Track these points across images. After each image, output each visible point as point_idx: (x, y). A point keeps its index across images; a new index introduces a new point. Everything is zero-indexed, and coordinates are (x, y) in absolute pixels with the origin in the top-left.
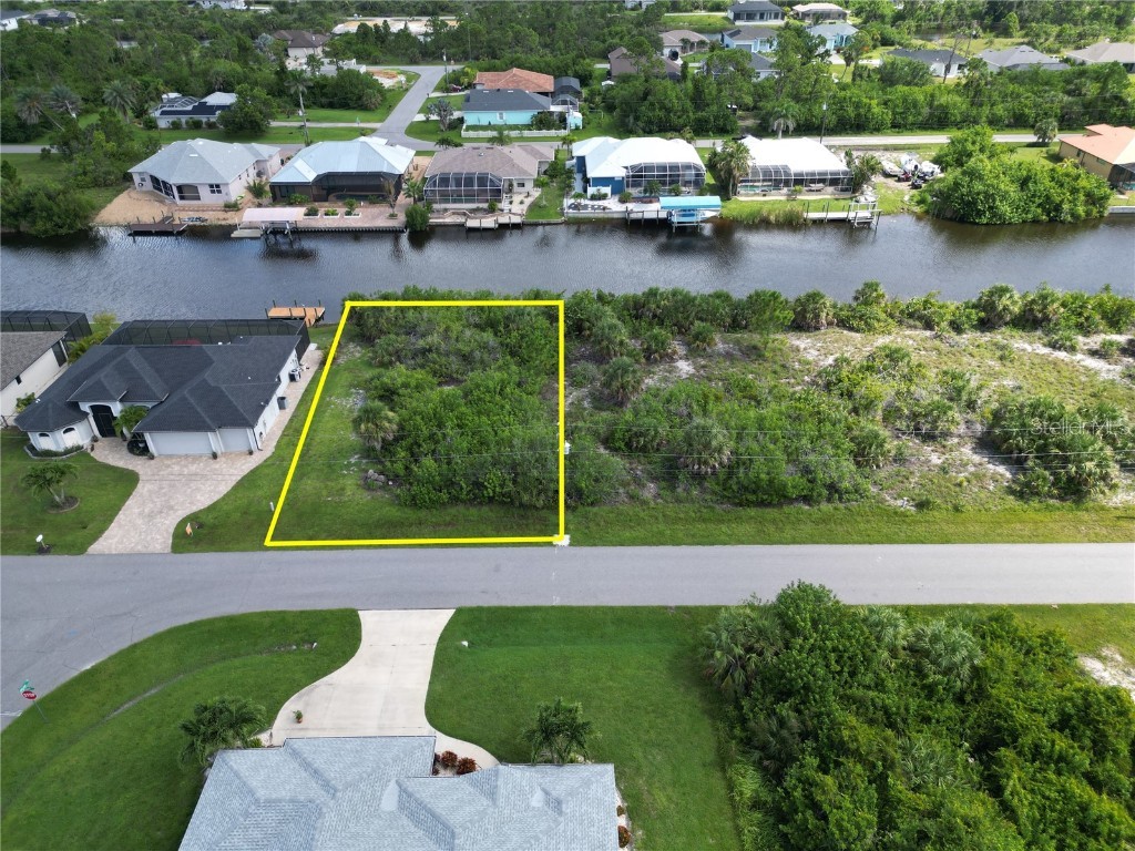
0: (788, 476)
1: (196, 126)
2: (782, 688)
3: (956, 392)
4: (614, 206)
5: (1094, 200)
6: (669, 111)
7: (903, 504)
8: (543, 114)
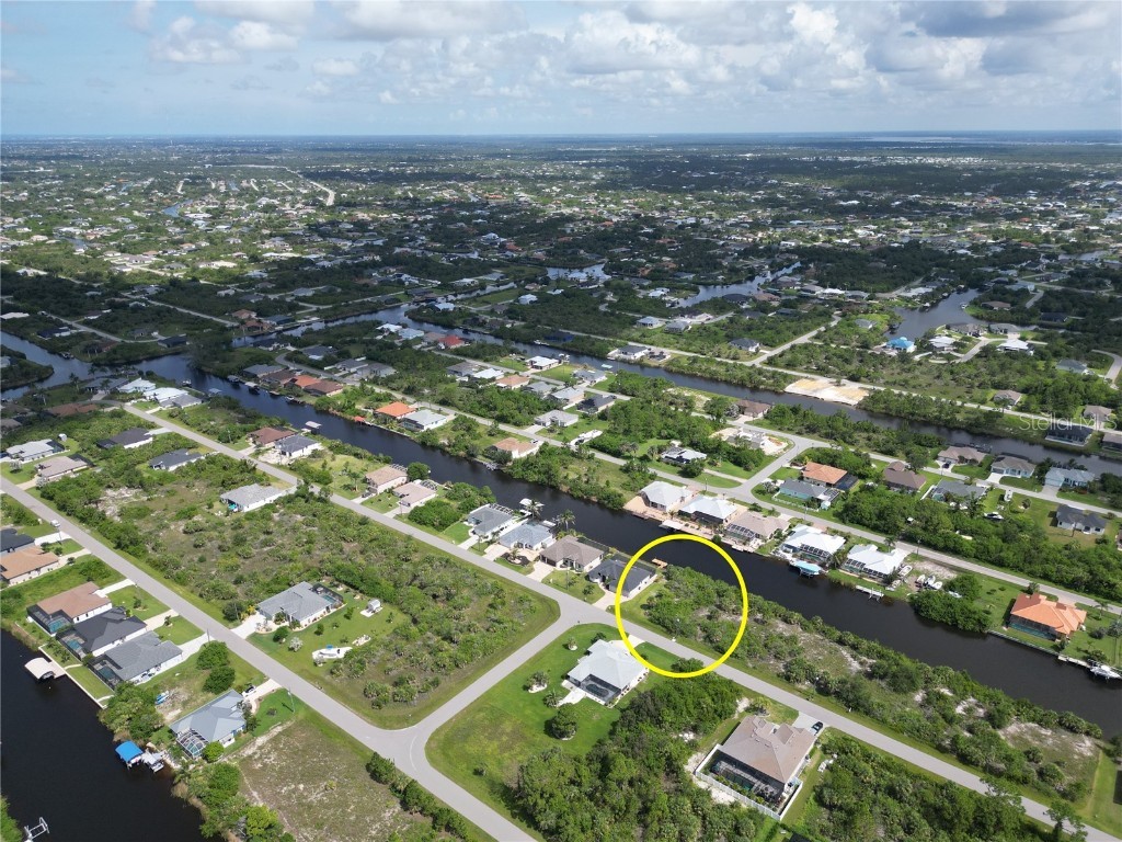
4: (788, 556)
8: (814, 498)
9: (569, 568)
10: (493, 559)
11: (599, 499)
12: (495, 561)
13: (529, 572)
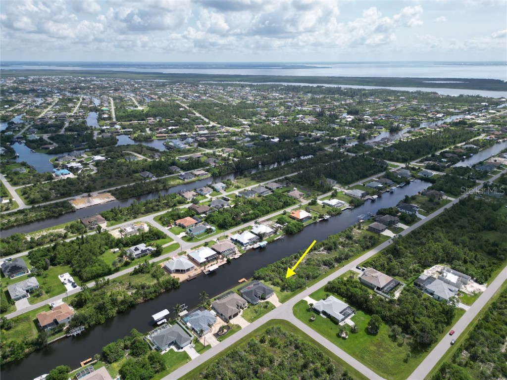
0: (317, 274)
2: (333, 287)
3: (318, 261)
4: (249, 247)
6: (231, 223)
7: (324, 273)
8: (207, 229)
9: (242, 310)
10: (218, 342)
11: (166, 288)
12: (220, 341)
13: (239, 327)
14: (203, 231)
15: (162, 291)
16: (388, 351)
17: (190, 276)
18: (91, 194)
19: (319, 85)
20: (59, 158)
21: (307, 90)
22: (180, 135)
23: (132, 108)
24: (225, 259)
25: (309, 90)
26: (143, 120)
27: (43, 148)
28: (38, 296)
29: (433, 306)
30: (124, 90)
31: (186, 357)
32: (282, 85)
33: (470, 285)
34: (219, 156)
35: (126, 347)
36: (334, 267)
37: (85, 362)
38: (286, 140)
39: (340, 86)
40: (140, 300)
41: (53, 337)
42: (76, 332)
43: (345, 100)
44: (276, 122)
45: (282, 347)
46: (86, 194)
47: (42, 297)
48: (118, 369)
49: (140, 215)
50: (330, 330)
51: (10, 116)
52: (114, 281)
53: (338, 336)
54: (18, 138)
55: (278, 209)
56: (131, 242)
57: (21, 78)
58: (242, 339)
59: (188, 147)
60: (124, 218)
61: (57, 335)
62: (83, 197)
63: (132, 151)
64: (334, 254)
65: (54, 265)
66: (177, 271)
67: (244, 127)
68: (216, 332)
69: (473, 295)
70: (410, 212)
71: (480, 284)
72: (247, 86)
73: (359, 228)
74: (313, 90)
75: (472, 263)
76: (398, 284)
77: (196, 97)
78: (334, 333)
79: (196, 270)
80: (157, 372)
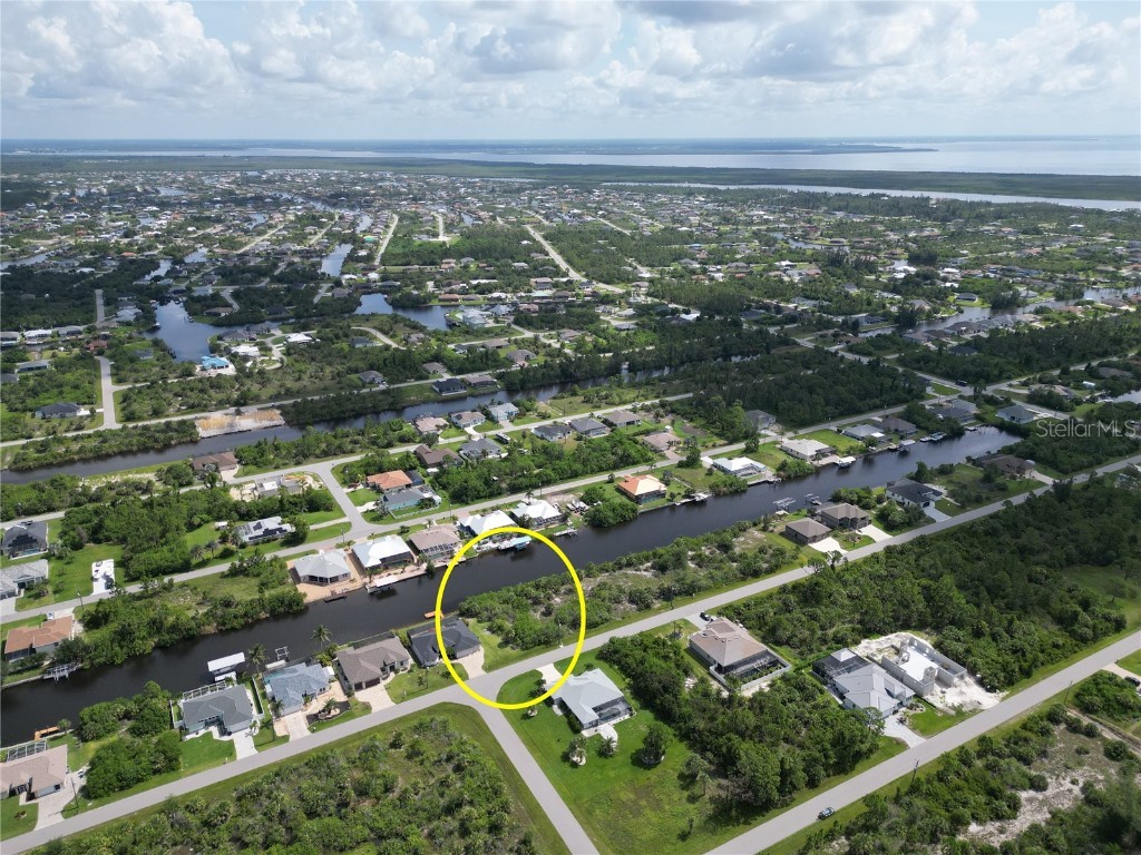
0: (599, 620)
1: (268, 541)
2: (616, 652)
3: (621, 591)
4: (491, 545)
5: (634, 511)
6: (479, 492)
7: (619, 619)
8: (423, 500)
9: (392, 675)
10: (308, 733)
11: (272, 611)
12: (313, 731)
13: (367, 708)
14: (413, 502)
15: (263, 615)
16: (657, 806)
17: (333, 593)
18: (243, 409)
19: (876, 191)
20: (227, 334)
21: (837, 204)
22: (489, 299)
23: (425, 238)
24: (425, 566)
25: (843, 204)
26: (433, 263)
27: (209, 314)
28: (38, 596)
29: (827, 723)
30: (433, 200)
31: (229, 751)
32: (785, 192)
33: (958, 690)
34: (545, 346)
35: (127, 716)
36: (648, 607)
37: (44, 731)
38: (717, 318)
39: (926, 194)
40: (211, 629)
41: (19, 676)
42: (63, 672)
43: (922, 228)
44: (719, 276)
45: (427, 764)
46: (233, 409)
47: (43, 599)
48: (91, 755)
49: (311, 458)
50: (554, 742)
51: (188, 247)
52: (184, 585)
53: (566, 758)
54: (175, 292)
55: (601, 470)
56: (258, 511)
57: (250, 173)
58: (359, 733)
59: (491, 324)
60: (278, 461)
61: (26, 674)
62: (227, 414)
63: (374, 328)
64: (667, 581)
65: (98, 541)
66: (313, 579)
67: (638, 286)
68: (316, 711)
69: (953, 713)
70: (911, 503)
71: (988, 690)
72: (700, 191)
73: (764, 529)
74: (852, 204)
75: (994, 637)
76: (775, 664)
77: (574, 215)
78: (560, 749)
79: (352, 581)
80: (156, 772)
